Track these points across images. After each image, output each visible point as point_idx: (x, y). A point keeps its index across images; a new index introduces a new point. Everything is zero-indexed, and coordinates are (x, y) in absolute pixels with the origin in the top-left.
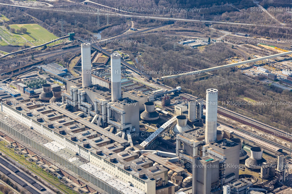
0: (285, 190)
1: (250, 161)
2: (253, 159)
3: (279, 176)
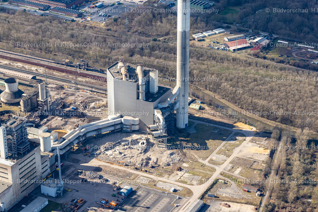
1: (7, 95)
2: (9, 92)
3: (43, 106)
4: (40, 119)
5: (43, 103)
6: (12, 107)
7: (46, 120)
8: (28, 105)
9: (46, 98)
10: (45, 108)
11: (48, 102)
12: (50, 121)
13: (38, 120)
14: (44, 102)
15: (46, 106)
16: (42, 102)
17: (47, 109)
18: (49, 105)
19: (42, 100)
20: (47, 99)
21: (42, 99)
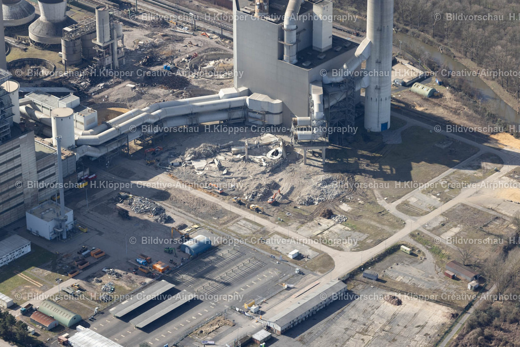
0: (117, 87)
1: (40, 27)
2: (44, 21)
3: (103, 56)
4: (90, 83)
5: (102, 50)
6: (47, 52)
7: (102, 85)
8: (74, 52)
9: (110, 40)
10: (108, 61)
11: (116, 48)
12: (111, 89)
13: (86, 85)
14: (105, 48)
15: (110, 58)
16: (100, 47)
17: (113, 63)
18: (116, 56)
19: (101, 44)
20: (112, 42)
21: (100, 42)
